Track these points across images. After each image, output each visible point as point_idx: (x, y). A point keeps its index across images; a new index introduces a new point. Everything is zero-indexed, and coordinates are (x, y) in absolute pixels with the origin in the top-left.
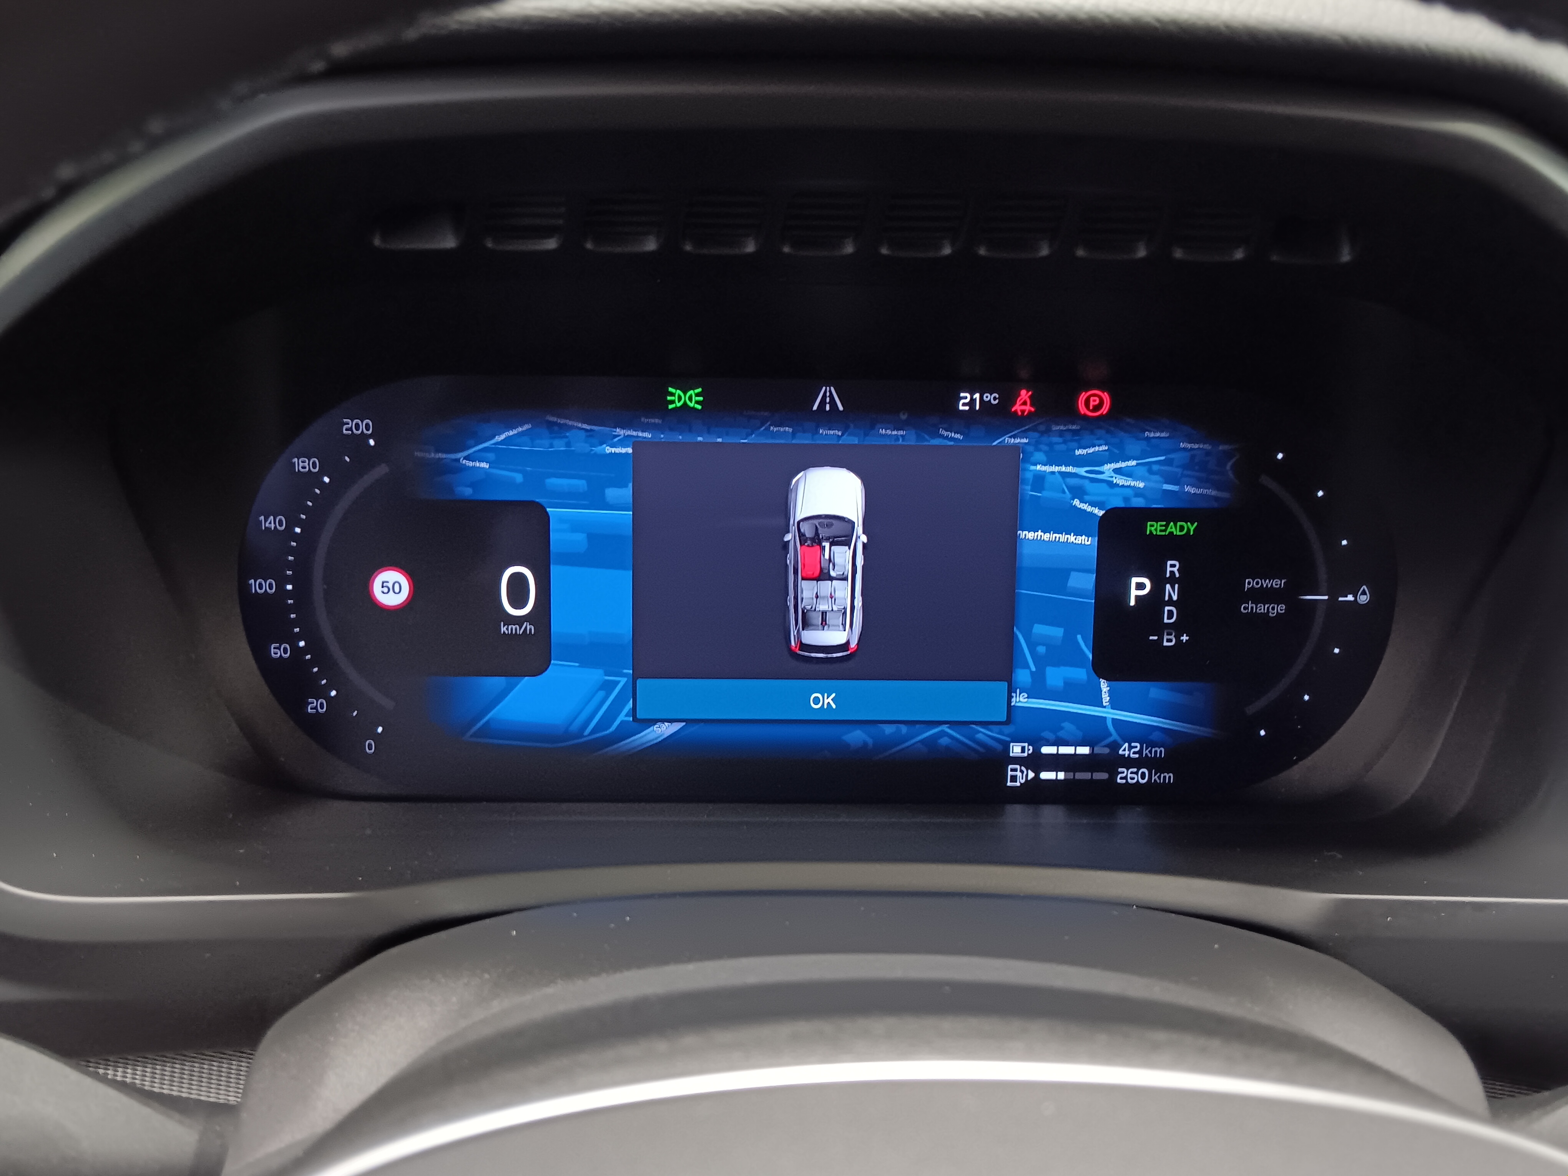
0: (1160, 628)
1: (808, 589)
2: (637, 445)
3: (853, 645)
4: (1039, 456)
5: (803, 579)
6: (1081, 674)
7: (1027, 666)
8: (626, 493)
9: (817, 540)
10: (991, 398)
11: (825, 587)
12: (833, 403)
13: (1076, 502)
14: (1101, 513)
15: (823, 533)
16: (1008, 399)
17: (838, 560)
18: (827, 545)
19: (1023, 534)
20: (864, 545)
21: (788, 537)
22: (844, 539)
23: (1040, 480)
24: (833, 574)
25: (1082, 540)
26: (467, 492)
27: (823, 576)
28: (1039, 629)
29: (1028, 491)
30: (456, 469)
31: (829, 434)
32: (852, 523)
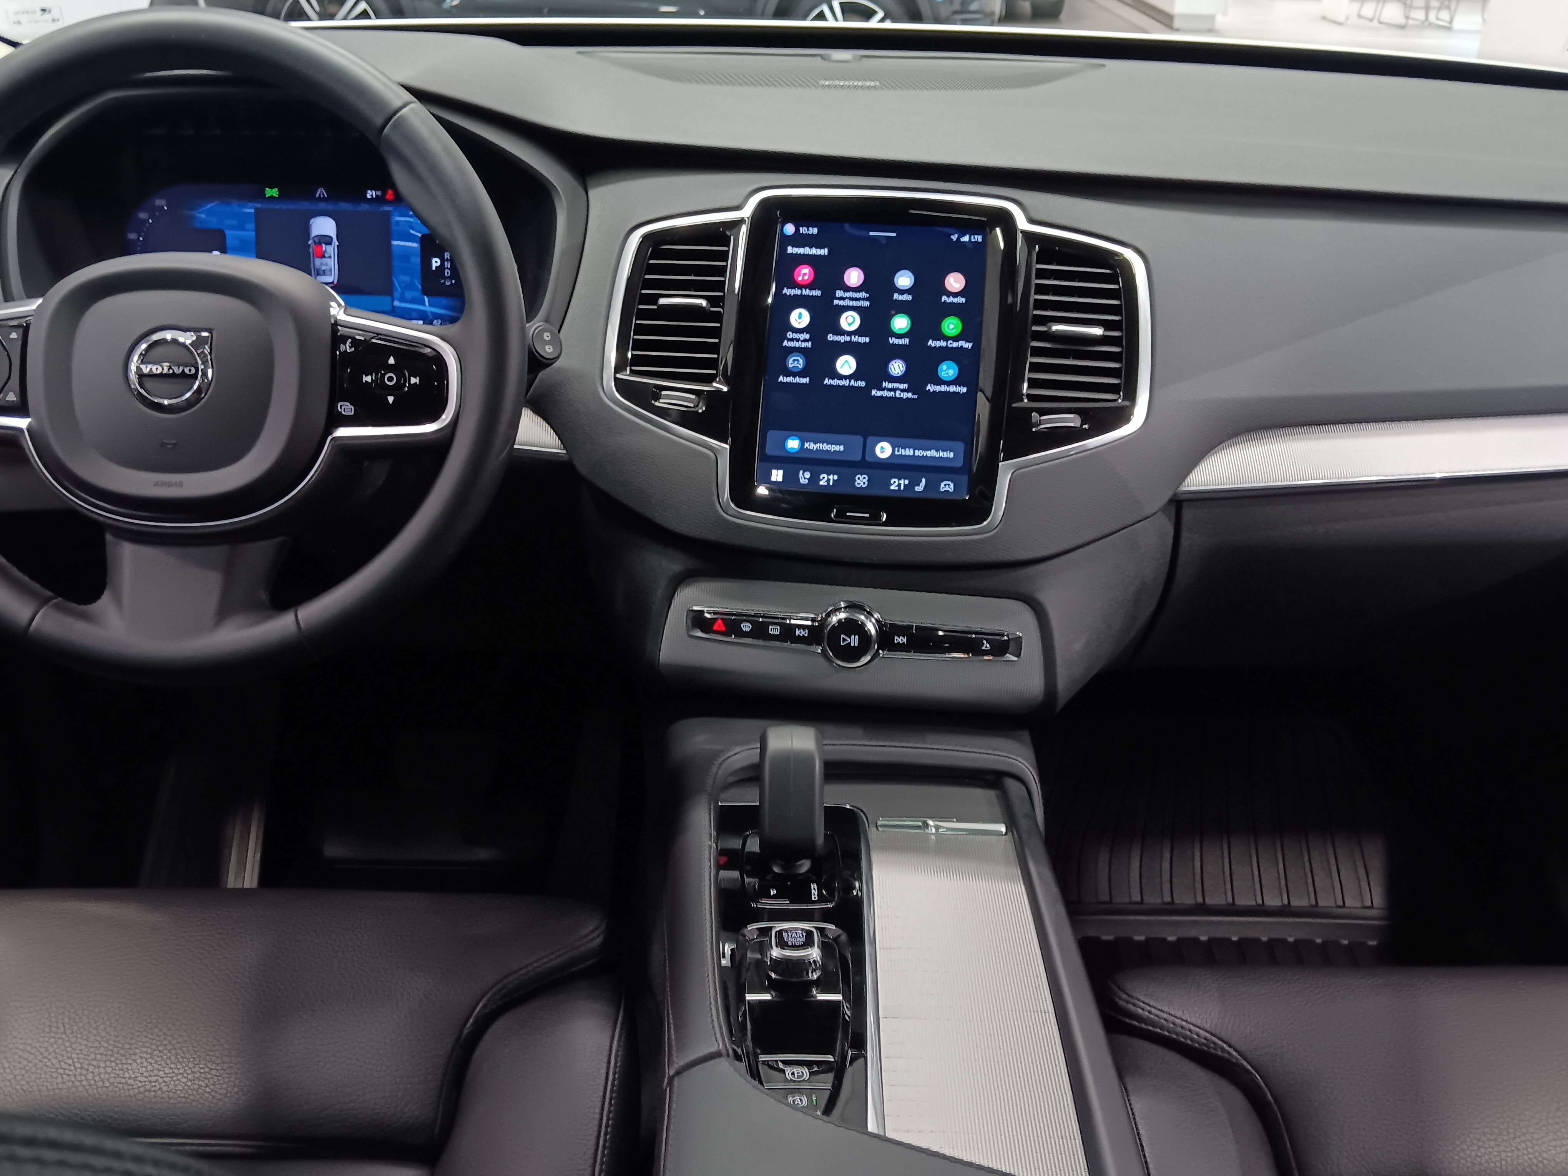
0: (445, 278)
1: (318, 261)
2: (256, 209)
3: (336, 282)
4: (397, 214)
5: (317, 257)
6: (417, 294)
7: (397, 290)
8: (252, 226)
9: (320, 243)
10: (379, 193)
11: (324, 260)
12: (323, 195)
13: (412, 231)
14: (420, 235)
15: (322, 241)
16: (384, 193)
17: (327, 250)
18: (323, 245)
19: (395, 243)
20: (338, 246)
21: (310, 242)
22: (329, 243)
23: (398, 222)
24: (326, 255)
25: (415, 245)
26: (198, 225)
27: (323, 256)
28: (402, 277)
29: (394, 227)
30: (194, 217)
31: (322, 206)
32: (331, 238)
